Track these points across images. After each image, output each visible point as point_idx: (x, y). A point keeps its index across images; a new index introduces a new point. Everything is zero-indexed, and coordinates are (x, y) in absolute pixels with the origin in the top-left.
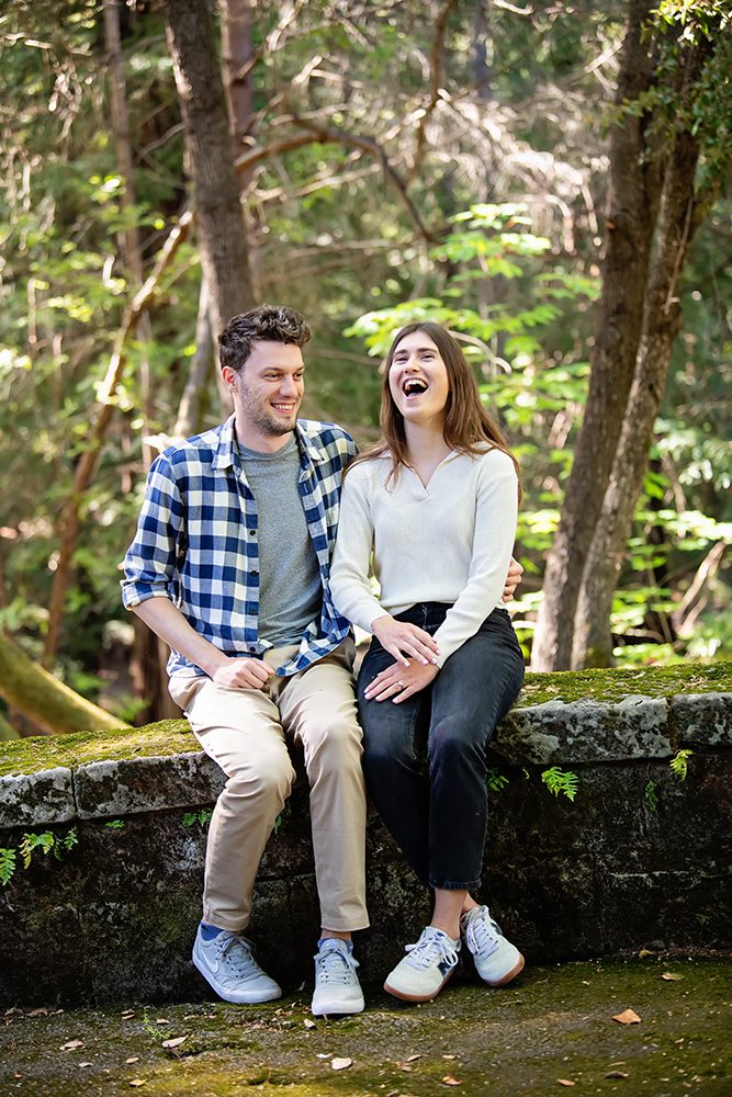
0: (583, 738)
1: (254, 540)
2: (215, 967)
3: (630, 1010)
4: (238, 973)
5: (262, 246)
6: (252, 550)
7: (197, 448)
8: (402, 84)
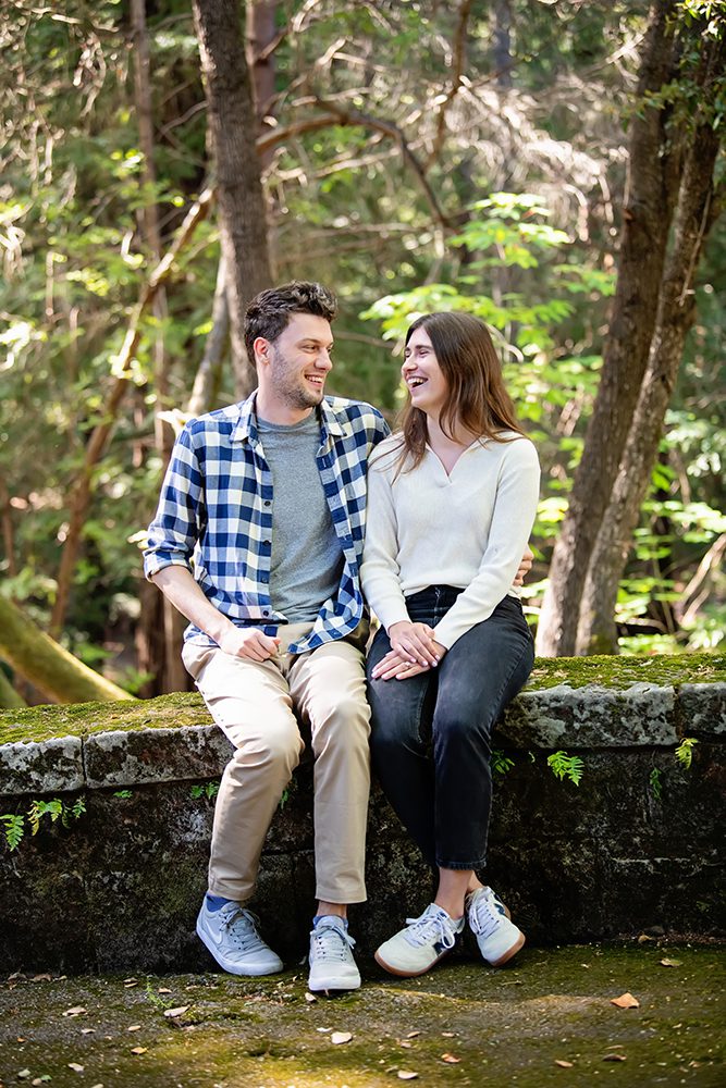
0: (589, 724)
1: (268, 511)
2: (218, 938)
3: (628, 995)
4: (241, 945)
5: (280, 226)
6: (266, 521)
7: (217, 421)
8: (424, 69)
